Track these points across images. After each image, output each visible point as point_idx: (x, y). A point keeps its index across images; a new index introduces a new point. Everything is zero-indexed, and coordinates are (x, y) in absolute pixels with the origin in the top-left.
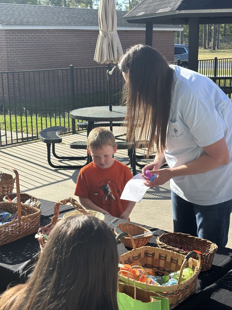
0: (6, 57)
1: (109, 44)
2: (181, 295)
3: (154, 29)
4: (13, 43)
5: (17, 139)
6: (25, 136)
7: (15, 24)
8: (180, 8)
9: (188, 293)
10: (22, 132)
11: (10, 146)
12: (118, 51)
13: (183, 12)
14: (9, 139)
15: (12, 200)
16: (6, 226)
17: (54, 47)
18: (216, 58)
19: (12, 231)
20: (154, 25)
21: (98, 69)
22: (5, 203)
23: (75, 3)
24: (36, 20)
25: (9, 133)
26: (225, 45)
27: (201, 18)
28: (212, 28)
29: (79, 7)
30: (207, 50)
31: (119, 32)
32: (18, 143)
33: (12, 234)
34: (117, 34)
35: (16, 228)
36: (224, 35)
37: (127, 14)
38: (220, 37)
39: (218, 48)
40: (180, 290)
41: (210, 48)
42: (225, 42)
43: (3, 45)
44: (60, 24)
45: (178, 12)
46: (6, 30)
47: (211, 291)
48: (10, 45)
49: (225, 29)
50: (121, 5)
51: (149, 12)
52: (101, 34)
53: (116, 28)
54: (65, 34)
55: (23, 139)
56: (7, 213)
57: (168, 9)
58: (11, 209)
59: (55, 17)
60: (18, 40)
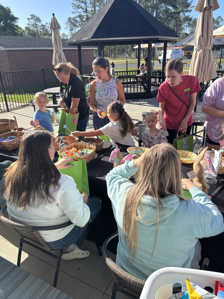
0: (9, 65)
1: (59, 56)
2: (88, 159)
3: (82, 48)
4: (11, 57)
5: (19, 106)
6: (23, 104)
7: (11, 47)
8: (92, 38)
9: (91, 159)
10: (21, 102)
11: (16, 109)
12: (64, 60)
13: (94, 39)
14: (15, 106)
15: (15, 130)
16: (13, 141)
17: (34, 59)
18: (113, 62)
19: (16, 143)
20: (82, 46)
21: (50, 70)
22: (12, 132)
23: (43, 35)
24: (22, 45)
25: (14, 103)
26: (119, 56)
27: (104, 42)
28: (113, 47)
29: (46, 37)
30: (111, 59)
31: (64, 50)
32: (20, 108)
33: (17, 144)
34: (62, 51)
35: (18, 142)
36: (119, 51)
37: (68, 41)
38: (117, 52)
39: (116, 58)
40: (87, 157)
41: (112, 58)
42: (119, 54)
43: (6, 58)
44: (35, 47)
45: (92, 40)
46: (7, 50)
47: (101, 157)
48: (10, 58)
49: (119, 48)
50: (67, 36)
51: (78, 40)
52: (55, 51)
53: (62, 48)
54: (38, 52)
55: (22, 106)
56: (13, 136)
57: (87, 38)
58: (15, 134)
59: (32, 43)
60: (14, 56)
